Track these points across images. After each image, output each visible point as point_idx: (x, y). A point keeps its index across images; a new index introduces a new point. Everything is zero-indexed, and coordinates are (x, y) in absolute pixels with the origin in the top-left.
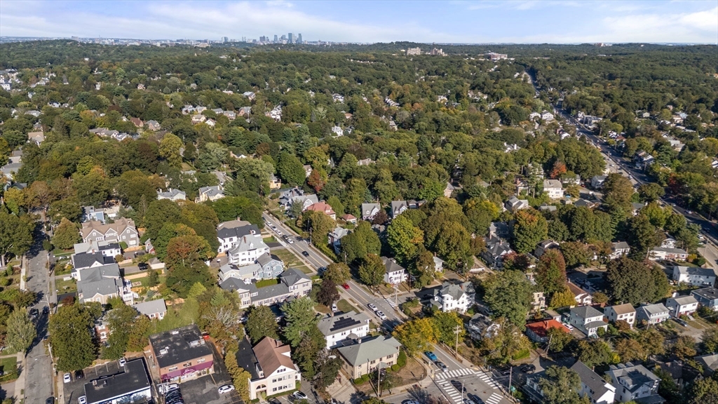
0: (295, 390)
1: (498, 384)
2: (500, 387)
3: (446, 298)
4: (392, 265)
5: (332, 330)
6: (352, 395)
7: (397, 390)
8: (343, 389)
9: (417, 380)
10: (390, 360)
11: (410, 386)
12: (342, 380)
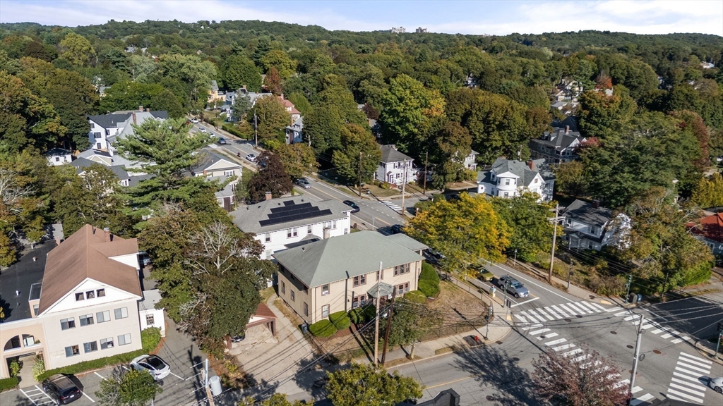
0: (138, 353)
1: (677, 333)
2: (686, 338)
3: (503, 181)
4: (391, 152)
5: (263, 223)
6: (303, 363)
7: (428, 349)
8: (281, 348)
9: (473, 325)
10: (402, 279)
11: (458, 339)
12: (278, 327)
